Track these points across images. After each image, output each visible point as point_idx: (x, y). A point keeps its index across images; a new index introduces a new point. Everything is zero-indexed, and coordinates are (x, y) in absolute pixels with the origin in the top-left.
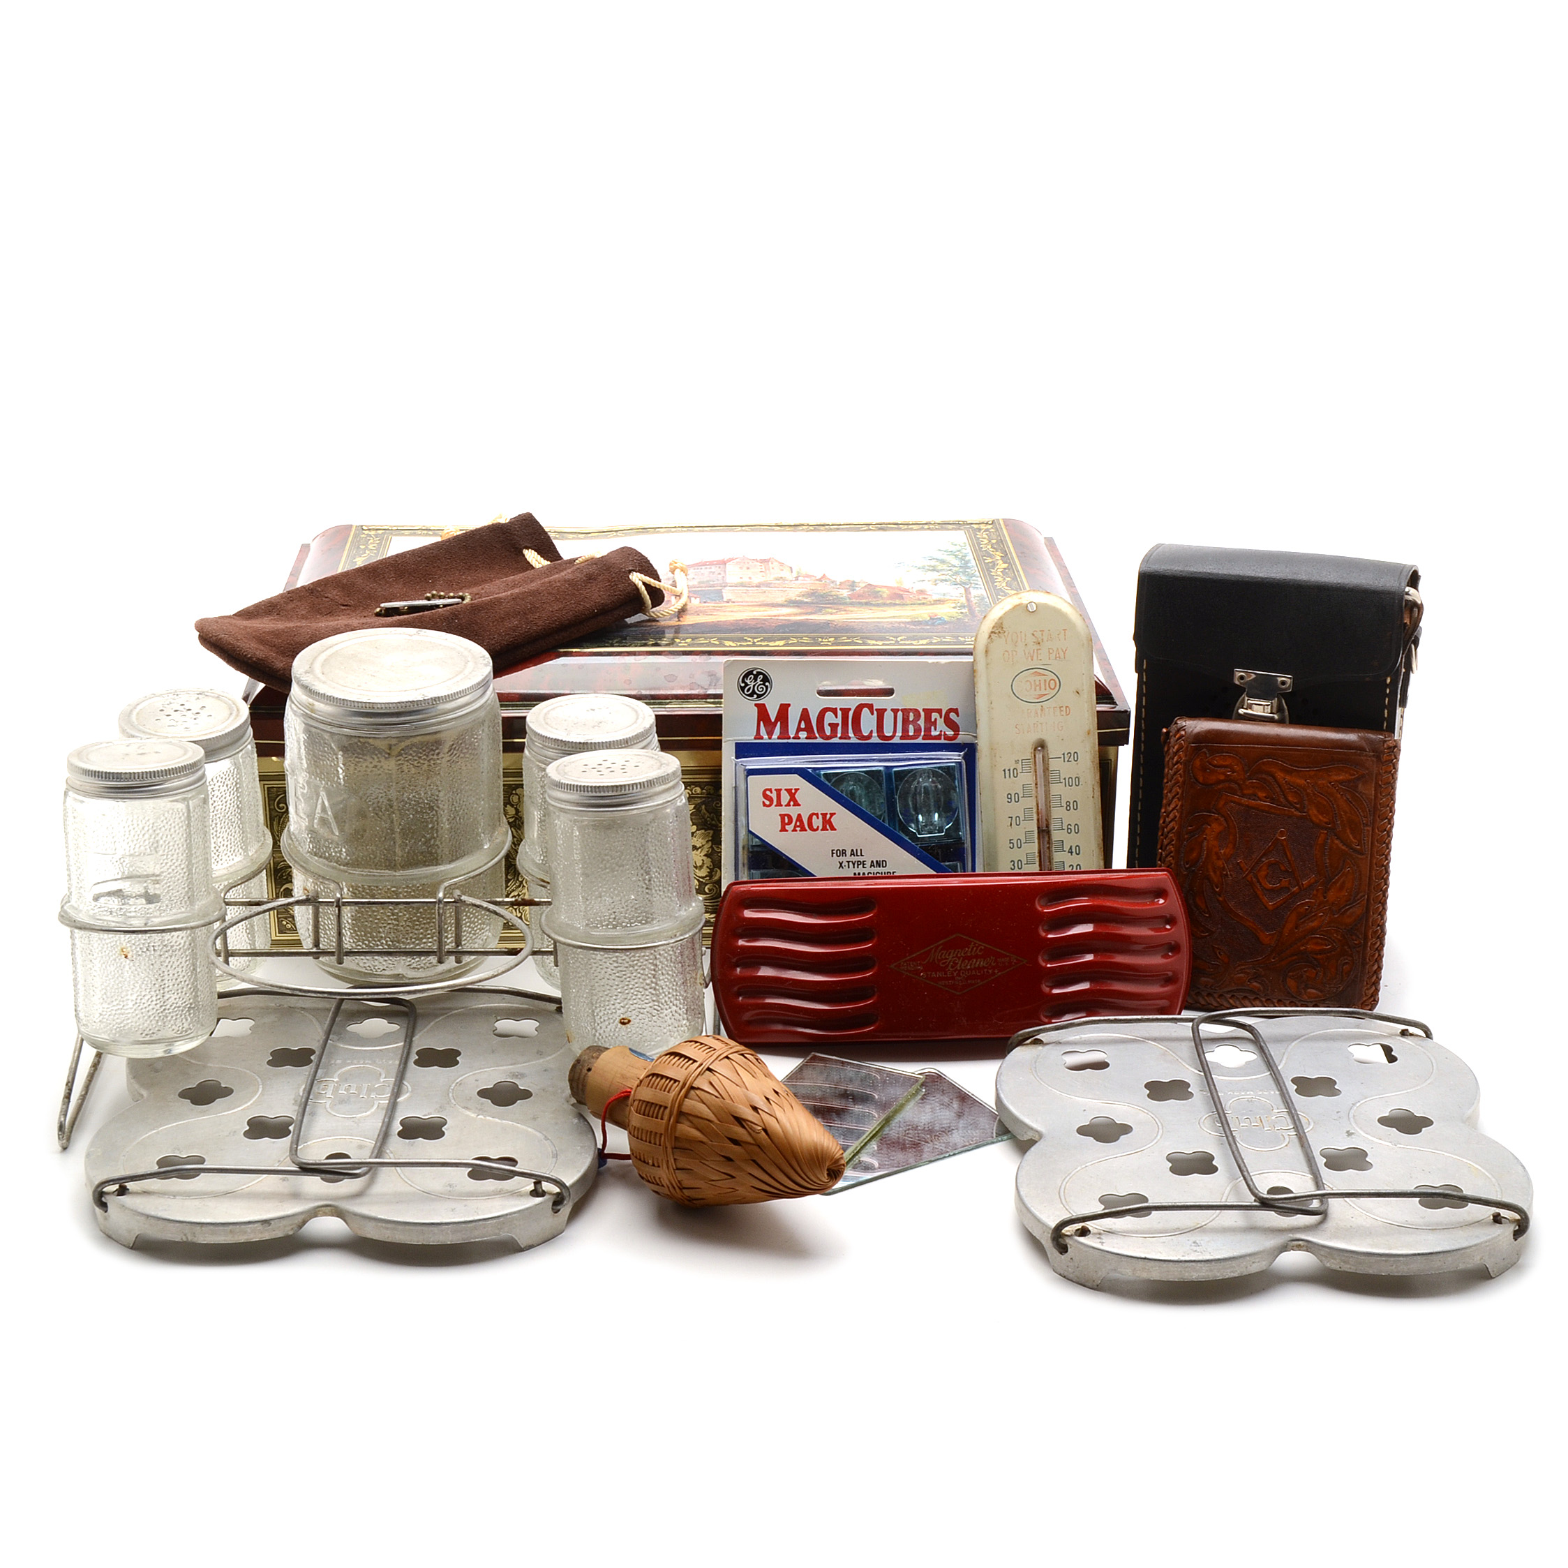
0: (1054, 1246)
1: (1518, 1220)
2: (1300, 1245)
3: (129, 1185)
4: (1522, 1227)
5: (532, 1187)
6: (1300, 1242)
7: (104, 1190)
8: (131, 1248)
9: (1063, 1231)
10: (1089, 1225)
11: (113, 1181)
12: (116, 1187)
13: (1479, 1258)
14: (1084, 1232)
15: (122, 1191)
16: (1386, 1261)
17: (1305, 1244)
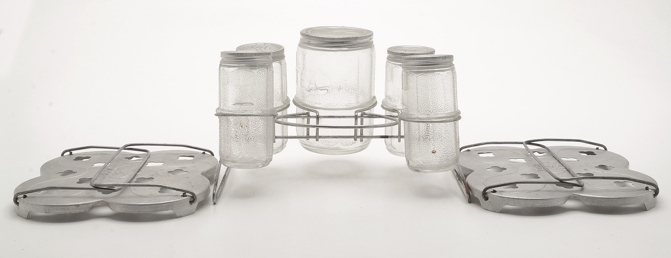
0: (483, 197)
1: (655, 190)
2: (575, 197)
3: (27, 195)
4: (656, 192)
5: (182, 194)
6: (575, 196)
7: (18, 197)
8: (27, 219)
9: (486, 192)
10: (495, 189)
11: (22, 193)
12: (22, 196)
13: (642, 201)
14: (494, 191)
15: (25, 197)
16: (609, 200)
17: (578, 196)
